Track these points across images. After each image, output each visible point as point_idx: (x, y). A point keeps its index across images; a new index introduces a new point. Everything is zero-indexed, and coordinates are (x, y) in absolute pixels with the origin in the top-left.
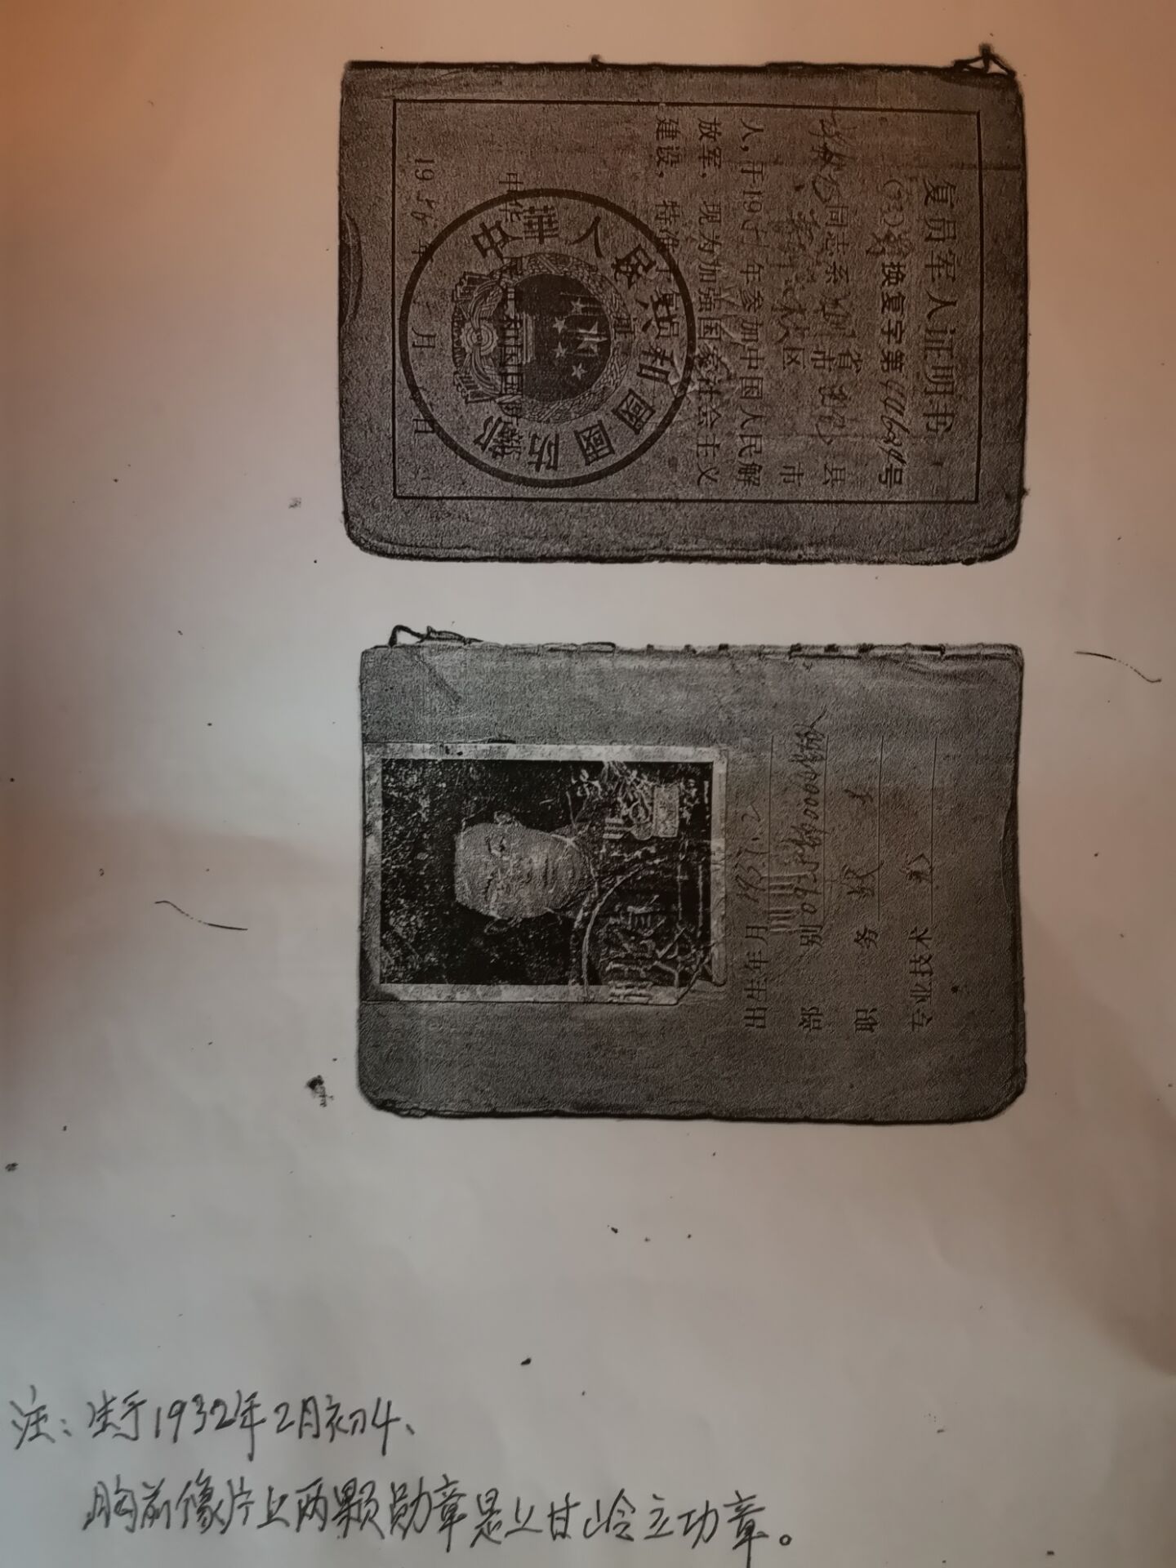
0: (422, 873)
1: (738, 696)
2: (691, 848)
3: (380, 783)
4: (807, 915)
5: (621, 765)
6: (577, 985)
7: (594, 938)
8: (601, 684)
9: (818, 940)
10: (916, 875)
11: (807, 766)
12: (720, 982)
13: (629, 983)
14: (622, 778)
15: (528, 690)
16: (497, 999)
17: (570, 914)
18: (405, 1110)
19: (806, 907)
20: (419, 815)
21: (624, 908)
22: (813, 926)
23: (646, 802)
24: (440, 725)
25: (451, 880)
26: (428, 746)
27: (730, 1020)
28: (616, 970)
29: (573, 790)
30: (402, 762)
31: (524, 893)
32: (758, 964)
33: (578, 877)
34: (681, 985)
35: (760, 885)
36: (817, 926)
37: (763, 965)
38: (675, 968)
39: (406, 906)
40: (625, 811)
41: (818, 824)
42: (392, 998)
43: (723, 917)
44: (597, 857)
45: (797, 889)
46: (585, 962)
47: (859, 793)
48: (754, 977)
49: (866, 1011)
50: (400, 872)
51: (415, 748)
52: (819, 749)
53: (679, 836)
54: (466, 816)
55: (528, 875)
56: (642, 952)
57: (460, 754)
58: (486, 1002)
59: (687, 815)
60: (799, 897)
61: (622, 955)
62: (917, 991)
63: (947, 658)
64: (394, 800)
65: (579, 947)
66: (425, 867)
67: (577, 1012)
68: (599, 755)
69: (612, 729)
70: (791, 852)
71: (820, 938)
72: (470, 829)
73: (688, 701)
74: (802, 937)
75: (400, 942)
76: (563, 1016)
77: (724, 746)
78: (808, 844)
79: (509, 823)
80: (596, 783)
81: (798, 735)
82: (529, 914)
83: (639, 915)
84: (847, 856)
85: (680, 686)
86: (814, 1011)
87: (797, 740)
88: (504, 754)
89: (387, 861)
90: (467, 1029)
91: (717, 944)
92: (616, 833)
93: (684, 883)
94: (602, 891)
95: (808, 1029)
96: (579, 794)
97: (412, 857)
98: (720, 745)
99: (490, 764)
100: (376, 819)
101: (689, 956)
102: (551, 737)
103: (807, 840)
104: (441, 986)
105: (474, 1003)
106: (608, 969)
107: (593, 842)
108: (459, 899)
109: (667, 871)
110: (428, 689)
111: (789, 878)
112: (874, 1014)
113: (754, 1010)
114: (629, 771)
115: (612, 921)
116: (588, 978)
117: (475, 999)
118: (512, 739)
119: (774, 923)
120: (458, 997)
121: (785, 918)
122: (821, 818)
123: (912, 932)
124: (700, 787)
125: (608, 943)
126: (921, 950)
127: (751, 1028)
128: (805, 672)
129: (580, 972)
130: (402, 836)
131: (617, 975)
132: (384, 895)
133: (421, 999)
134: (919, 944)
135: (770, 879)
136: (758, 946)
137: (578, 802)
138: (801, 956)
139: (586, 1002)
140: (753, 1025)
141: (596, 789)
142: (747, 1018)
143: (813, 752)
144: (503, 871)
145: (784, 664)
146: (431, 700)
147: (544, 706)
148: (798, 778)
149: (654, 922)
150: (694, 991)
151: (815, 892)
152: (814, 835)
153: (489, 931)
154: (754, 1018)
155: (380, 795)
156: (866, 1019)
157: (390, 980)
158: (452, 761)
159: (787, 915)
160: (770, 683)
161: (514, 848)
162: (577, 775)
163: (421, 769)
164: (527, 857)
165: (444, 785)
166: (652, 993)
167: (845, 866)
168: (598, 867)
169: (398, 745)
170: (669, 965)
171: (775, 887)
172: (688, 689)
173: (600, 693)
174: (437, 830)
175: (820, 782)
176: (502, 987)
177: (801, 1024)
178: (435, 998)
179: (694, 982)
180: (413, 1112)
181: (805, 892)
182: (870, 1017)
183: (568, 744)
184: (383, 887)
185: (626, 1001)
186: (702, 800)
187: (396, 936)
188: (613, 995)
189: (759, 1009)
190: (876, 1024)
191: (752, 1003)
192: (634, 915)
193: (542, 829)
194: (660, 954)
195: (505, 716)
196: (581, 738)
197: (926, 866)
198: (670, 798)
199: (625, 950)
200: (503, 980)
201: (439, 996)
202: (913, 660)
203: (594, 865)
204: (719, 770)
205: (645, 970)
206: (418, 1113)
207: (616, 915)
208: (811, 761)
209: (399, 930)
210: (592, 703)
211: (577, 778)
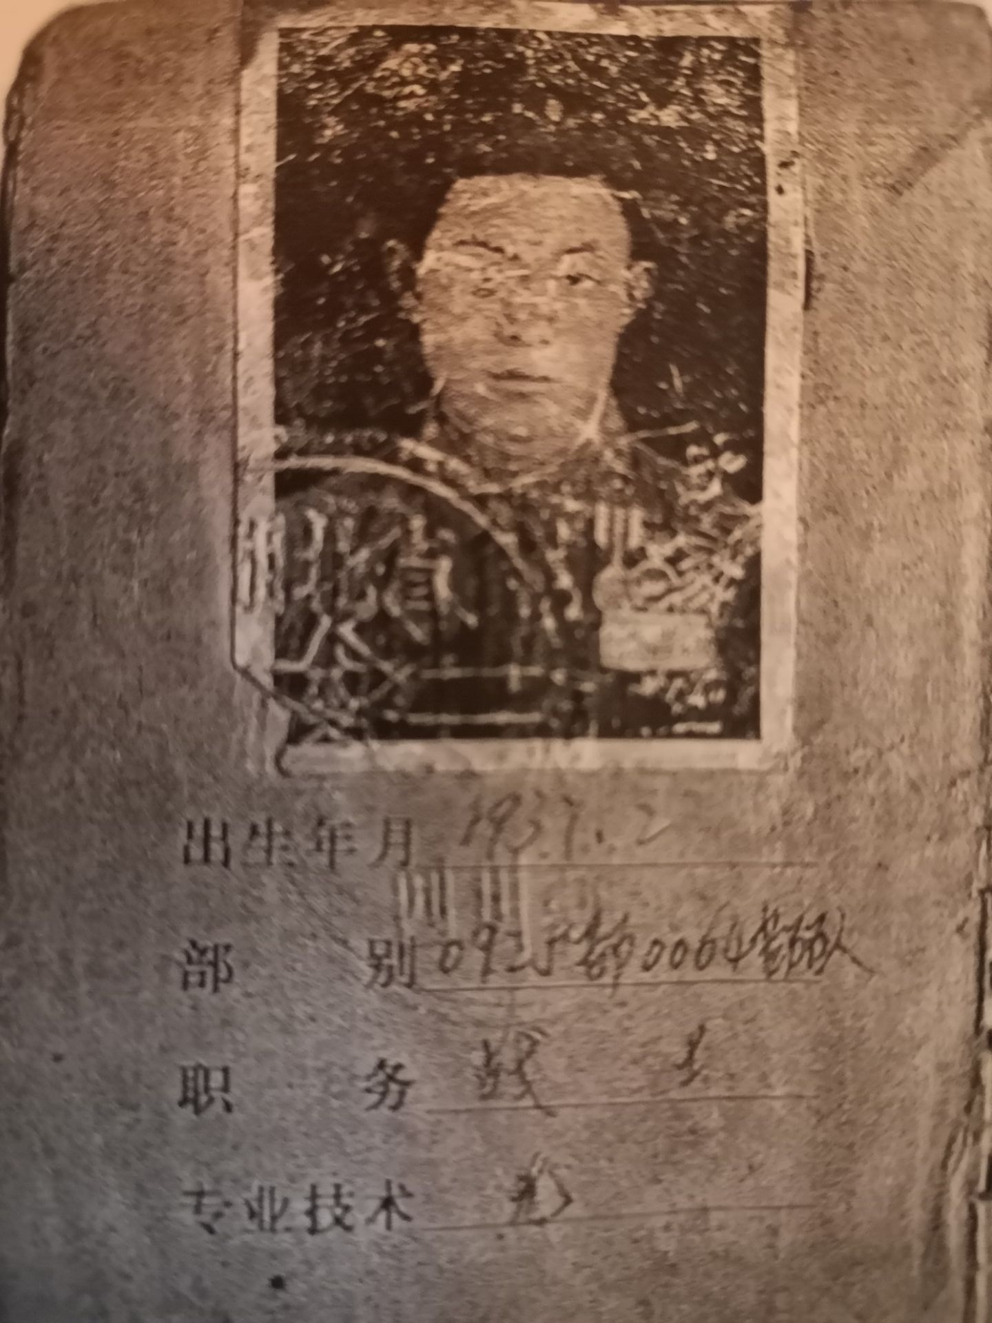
0: (517, 108)
1: (901, 787)
2: (578, 696)
3: (707, 32)
4: (436, 953)
5: (755, 542)
6: (273, 447)
7: (377, 483)
8: (928, 495)
9: (382, 978)
10: (527, 1190)
11: (754, 940)
12: (286, 762)
13: (280, 562)
14: (726, 546)
15: (917, 338)
16: (243, 271)
17: (431, 430)
18: (20, 101)
19: (454, 951)
20: (642, 106)
21: (445, 549)
22: (412, 967)
23: (676, 598)
24: (839, 152)
25: (502, 168)
26: (792, 127)
27: (202, 786)
28: (308, 530)
29: (701, 437)
30: (754, 77)
31: (476, 330)
32: (326, 846)
33: (513, 449)
34: (278, 678)
35: (499, 849)
36: (413, 976)
37: (324, 859)
38: (315, 663)
39: (444, 75)
40: (658, 553)
41: (633, 972)
42: (246, 54)
43: (430, 770)
44: (556, 489)
45: (493, 930)
46: (327, 463)
47: (699, 1054)
48: (298, 837)
49: (226, 1088)
50: (519, 65)
51: (786, 102)
52: (792, 965)
53: (604, 670)
54: (645, 199)
55: (515, 338)
56: (350, 590)
57: (780, 190)
58: (234, 247)
59: (649, 687)
60: (476, 934)
61: (343, 546)
62: (272, 1200)
63: (972, 1209)
64: (673, 59)
65: (358, 450)
66: (530, 114)
67: (215, 445)
68: (777, 495)
69: (832, 520)
70: (574, 915)
71: (385, 985)
72: (616, 207)
73: (892, 679)
74: (388, 943)
75: (366, 65)
76: (206, 416)
77: (795, 762)
78: (590, 952)
79: (631, 296)
80: (715, 488)
81: (822, 919)
82: (429, 340)
83: (429, 583)
84: (566, 1035)
85: (925, 664)
86: (223, 974)
87: (810, 918)
88: (780, 286)
89: (540, 42)
90: (178, 211)
91: (371, 756)
92: (610, 531)
93: (503, 682)
94: (481, 501)
95: (182, 958)
96: (693, 451)
97: (553, 90)
98: (799, 755)
99: (759, 253)
100: (631, 25)
101: (342, 691)
102: (817, 387)
103: (599, 949)
104: (270, 151)
105: (235, 222)
106: (312, 514)
107: (588, 482)
108: (460, 184)
109: (528, 644)
110: (914, 131)
111: (515, 912)
112: (218, 1107)
113: (224, 837)
114: (741, 559)
115: (418, 523)
116: (288, 471)
117: (242, 227)
118: (815, 303)
119: (419, 882)
120: (248, 189)
121: (428, 903)
122: (646, 977)
123: (402, 1187)
124: (707, 714)
125: (369, 516)
126: (364, 1208)
127: (183, 833)
128: (952, 925)
129: (303, 452)
130: (595, 70)
131: (299, 535)
132: (469, 33)
133: (244, 113)
134: (374, 1204)
135: (514, 869)
136: (368, 846)
137: (676, 448)
138: (344, 943)
139: (237, 467)
140: (190, 836)
141: (703, 488)
142: (207, 825)
143: (784, 951)
144: (524, 279)
145: (969, 880)
146: (891, 137)
147: (884, 372)
148: (728, 924)
149: (417, 616)
150: (263, 704)
151: (487, 971)
152: (610, 963)
153: (392, 251)
154: (207, 838)
155: (684, 33)
156: (207, 1089)
157: (285, 48)
158: (762, 173)
159: (436, 909)
160: (930, 852)
161: (575, 306)
162: (734, 447)
163: (743, 113)
164: (558, 333)
165: (711, 156)
166: (258, 610)
167: (543, 1033)
168: (534, 494)
169: (791, 71)
170: (320, 651)
171: (496, 882)
172: (918, 683)
173: (910, 493)
174: (612, 140)
175: (719, 970)
176: (269, 280)
177: (194, 944)
178: (245, 141)
179: (284, 706)
180: (16, 118)
181: (487, 948)
182: (211, 1100)
183: (802, 425)
184: (488, 30)
185: (240, 555)
186: (681, 718)
187: (380, 56)
188: (252, 525)
189: (227, 852)
190: (198, 1111)
191: (239, 836)
192: (429, 573)
193: (618, 369)
194: (347, 630)
195: (862, 287)
196: (813, 454)
197: (545, 1210)
198: (685, 651)
199: (353, 551)
200: (284, 283)
201: (249, 149)
202: (970, 1140)
203: (540, 485)
204: (744, 754)
205: (309, 598)
206: (14, 126)
207: (430, 532)
208: (765, 949)
209: (391, 63)
210: (889, 476)
211: (728, 446)
